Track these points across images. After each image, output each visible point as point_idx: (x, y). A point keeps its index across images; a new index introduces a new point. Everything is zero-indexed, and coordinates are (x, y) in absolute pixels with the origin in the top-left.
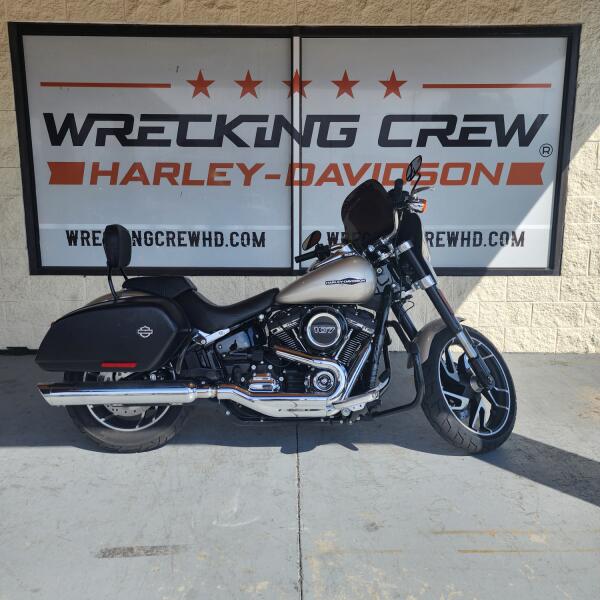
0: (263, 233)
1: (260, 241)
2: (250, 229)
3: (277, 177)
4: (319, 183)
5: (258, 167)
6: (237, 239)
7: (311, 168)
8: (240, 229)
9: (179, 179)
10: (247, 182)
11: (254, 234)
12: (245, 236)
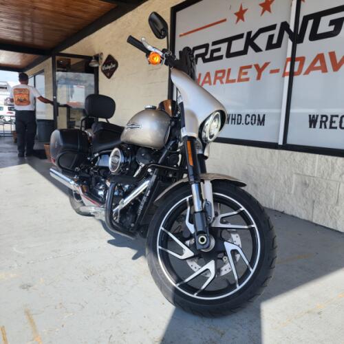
0: (264, 115)
1: (261, 121)
2: (257, 112)
3: (277, 71)
4: (307, 72)
5: (266, 65)
6: (249, 119)
7: (302, 60)
8: (251, 112)
9: (224, 80)
10: (259, 78)
11: (259, 115)
12: (254, 117)
